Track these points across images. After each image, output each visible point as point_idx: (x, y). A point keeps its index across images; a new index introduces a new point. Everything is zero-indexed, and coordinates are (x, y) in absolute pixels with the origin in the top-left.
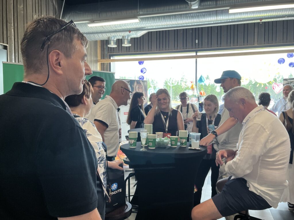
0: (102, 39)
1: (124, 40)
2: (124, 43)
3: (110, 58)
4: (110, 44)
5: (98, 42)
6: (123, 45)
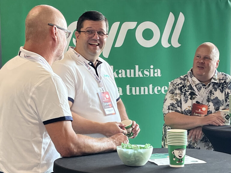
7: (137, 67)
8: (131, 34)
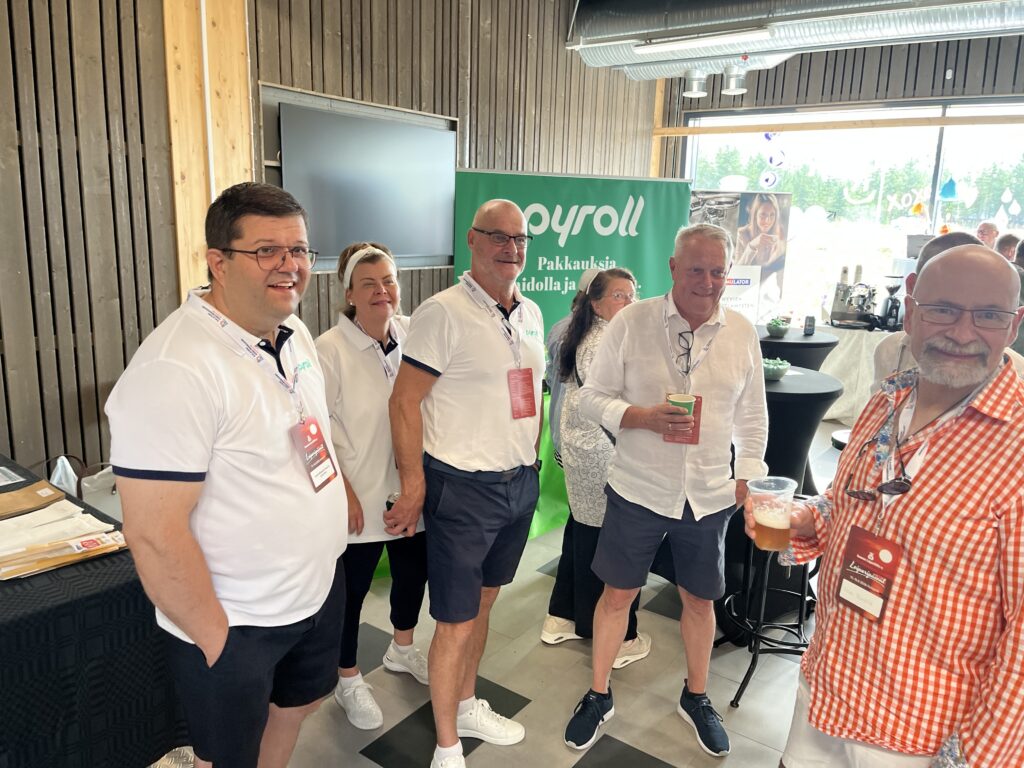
0: (669, 75)
1: (729, 77)
2: (728, 87)
3: (686, 124)
4: (690, 89)
5: (658, 83)
6: (723, 92)
7: (592, 258)
8: (589, 219)
